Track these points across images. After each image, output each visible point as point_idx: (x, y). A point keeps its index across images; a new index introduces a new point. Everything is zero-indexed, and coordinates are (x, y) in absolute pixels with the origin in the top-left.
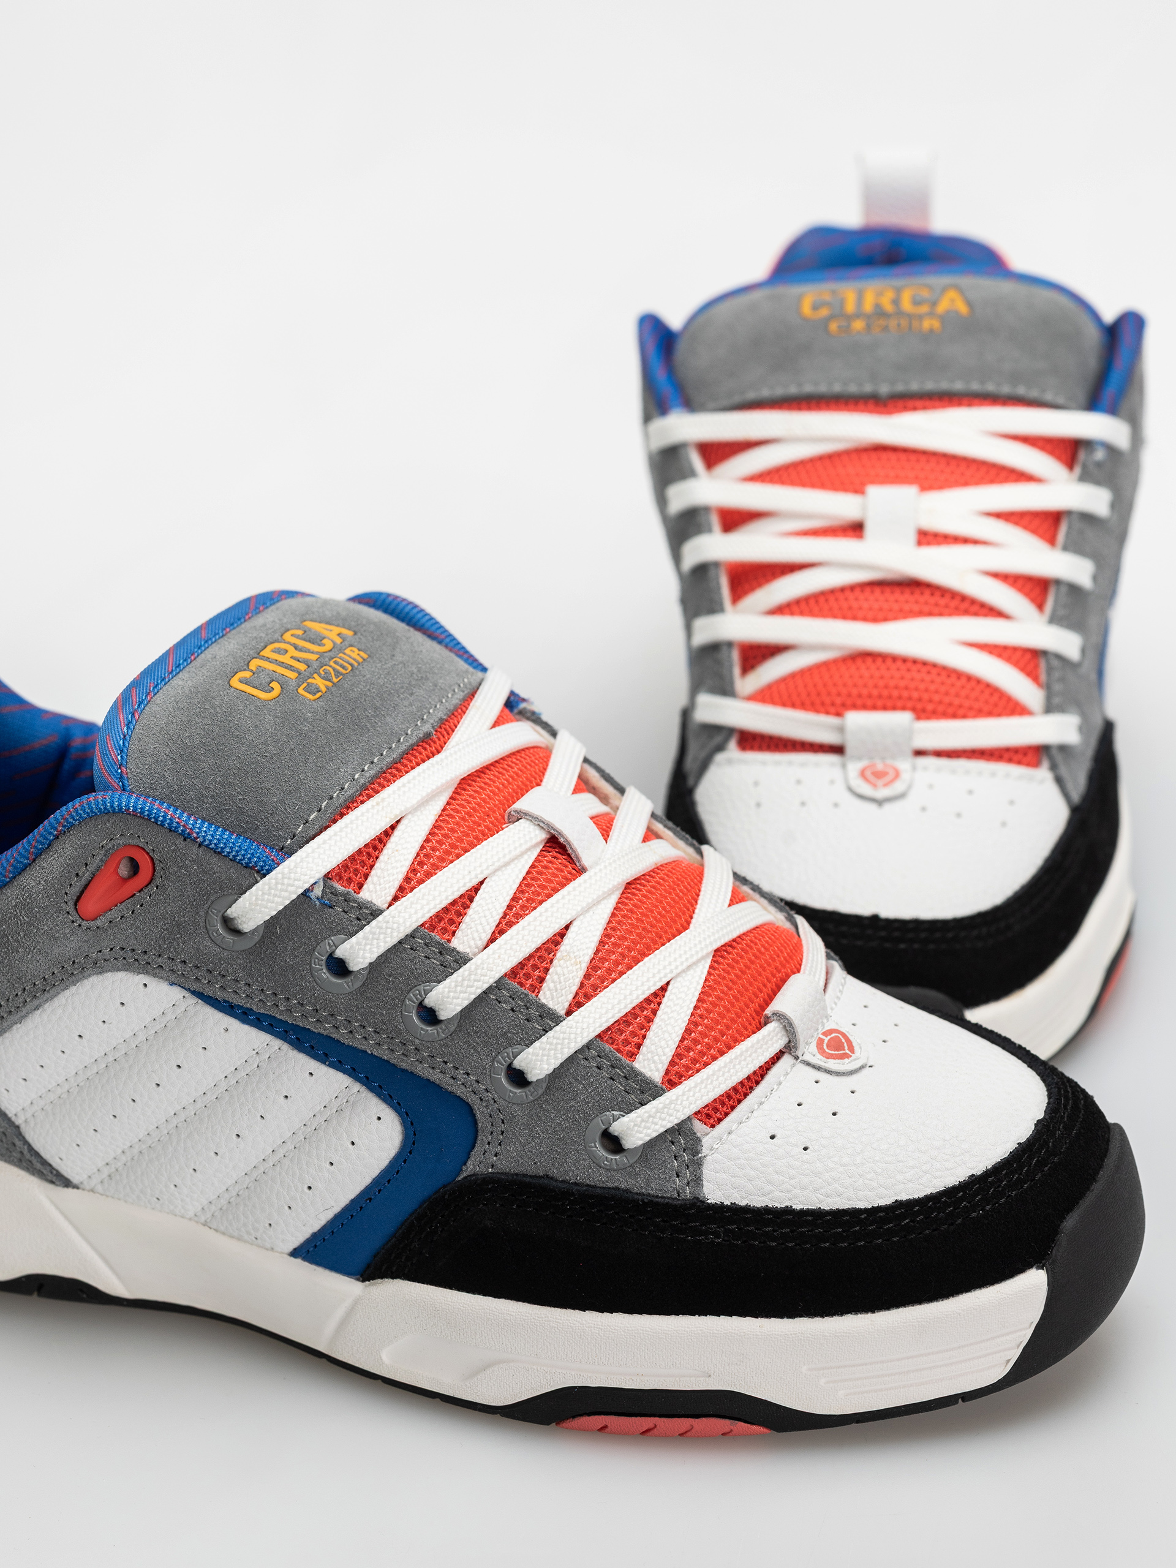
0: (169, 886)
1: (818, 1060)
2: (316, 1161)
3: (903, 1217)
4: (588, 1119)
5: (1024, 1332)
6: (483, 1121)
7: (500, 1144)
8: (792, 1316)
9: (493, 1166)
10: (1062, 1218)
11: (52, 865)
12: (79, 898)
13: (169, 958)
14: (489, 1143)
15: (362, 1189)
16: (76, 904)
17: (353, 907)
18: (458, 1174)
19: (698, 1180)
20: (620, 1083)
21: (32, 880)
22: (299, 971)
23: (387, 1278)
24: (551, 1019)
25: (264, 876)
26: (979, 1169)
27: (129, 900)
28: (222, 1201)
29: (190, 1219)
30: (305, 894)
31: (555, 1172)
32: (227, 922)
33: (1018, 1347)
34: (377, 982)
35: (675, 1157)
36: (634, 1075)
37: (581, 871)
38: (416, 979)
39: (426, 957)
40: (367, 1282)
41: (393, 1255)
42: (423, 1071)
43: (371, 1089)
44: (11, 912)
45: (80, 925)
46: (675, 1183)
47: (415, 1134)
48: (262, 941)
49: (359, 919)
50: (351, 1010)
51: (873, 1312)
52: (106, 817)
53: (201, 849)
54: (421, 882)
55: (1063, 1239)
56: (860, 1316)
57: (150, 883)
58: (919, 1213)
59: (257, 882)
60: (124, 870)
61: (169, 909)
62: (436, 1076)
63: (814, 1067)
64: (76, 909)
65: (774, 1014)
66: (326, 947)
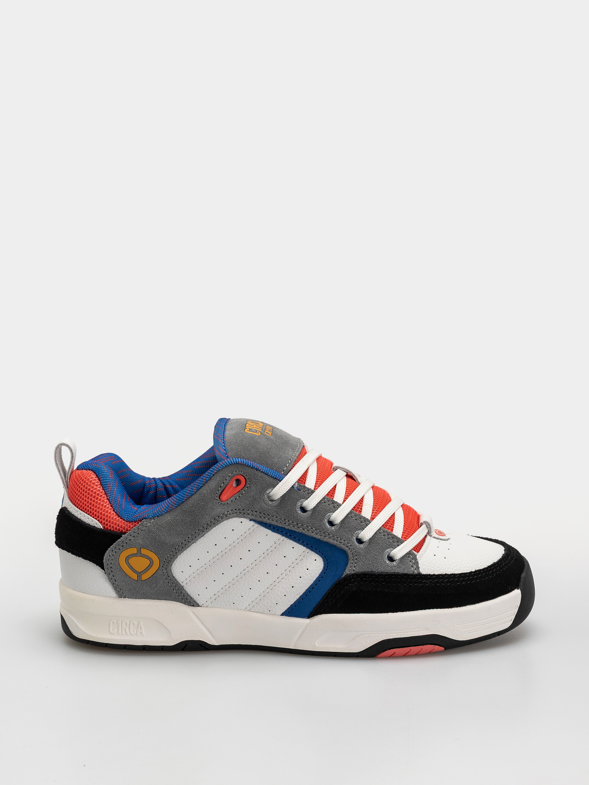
0: (252, 486)
1: (437, 536)
2: (295, 577)
3: (479, 574)
4: (383, 551)
5: (515, 610)
6: (350, 556)
7: (356, 563)
8: (451, 607)
9: (354, 571)
10: (521, 574)
11: (212, 484)
12: (220, 495)
13: (251, 511)
14: (352, 563)
15: (310, 585)
16: (219, 497)
17: (306, 490)
18: (343, 575)
19: (418, 568)
20: (391, 539)
21: (204, 491)
22: (293, 511)
23: (319, 615)
24: (368, 522)
25: (280, 481)
26: (496, 561)
27: (238, 493)
28: (257, 600)
29: (244, 610)
30: (292, 487)
31: (374, 570)
32: (269, 497)
33: (514, 615)
34: (315, 513)
35: (410, 561)
36: (395, 537)
37: (359, 484)
38: (327, 511)
39: (329, 505)
40: (311, 618)
41: (322, 606)
42: (331, 541)
43: (312, 550)
44: (197, 503)
45: (221, 504)
46: (412, 569)
47: (328, 564)
48: (281, 502)
49: (308, 494)
50: (308, 523)
51: (475, 604)
52: (231, 466)
53: (262, 473)
54: (319, 486)
55: (522, 580)
56: (471, 606)
57: (244, 487)
58: (483, 573)
59: (279, 483)
60: (234, 485)
61: (252, 494)
62: (335, 542)
63: (436, 538)
64: (220, 499)
65: (424, 522)
66: (299, 504)
